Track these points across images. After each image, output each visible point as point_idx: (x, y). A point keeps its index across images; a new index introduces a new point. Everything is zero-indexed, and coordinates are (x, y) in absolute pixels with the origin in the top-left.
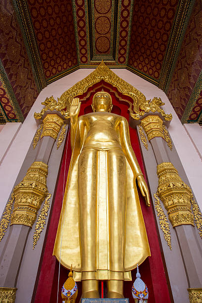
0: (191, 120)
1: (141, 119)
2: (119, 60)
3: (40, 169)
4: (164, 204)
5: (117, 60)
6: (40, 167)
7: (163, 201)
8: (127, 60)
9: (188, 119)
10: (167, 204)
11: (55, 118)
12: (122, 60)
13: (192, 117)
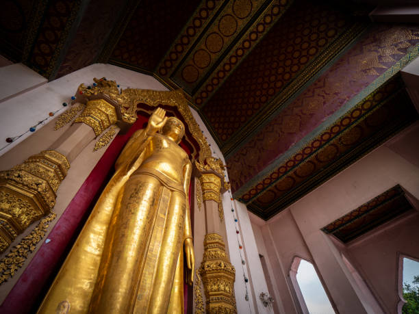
0: (242, 200)
1: (204, 173)
2: (196, 100)
3: (59, 166)
4: (205, 287)
5: (194, 98)
6: (60, 162)
7: (205, 283)
8: (203, 105)
9: (240, 197)
10: (209, 288)
11: (110, 111)
12: (199, 101)
13: (245, 197)
